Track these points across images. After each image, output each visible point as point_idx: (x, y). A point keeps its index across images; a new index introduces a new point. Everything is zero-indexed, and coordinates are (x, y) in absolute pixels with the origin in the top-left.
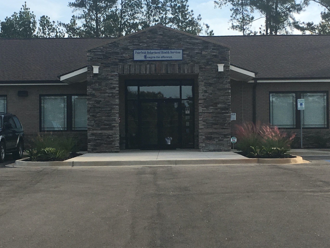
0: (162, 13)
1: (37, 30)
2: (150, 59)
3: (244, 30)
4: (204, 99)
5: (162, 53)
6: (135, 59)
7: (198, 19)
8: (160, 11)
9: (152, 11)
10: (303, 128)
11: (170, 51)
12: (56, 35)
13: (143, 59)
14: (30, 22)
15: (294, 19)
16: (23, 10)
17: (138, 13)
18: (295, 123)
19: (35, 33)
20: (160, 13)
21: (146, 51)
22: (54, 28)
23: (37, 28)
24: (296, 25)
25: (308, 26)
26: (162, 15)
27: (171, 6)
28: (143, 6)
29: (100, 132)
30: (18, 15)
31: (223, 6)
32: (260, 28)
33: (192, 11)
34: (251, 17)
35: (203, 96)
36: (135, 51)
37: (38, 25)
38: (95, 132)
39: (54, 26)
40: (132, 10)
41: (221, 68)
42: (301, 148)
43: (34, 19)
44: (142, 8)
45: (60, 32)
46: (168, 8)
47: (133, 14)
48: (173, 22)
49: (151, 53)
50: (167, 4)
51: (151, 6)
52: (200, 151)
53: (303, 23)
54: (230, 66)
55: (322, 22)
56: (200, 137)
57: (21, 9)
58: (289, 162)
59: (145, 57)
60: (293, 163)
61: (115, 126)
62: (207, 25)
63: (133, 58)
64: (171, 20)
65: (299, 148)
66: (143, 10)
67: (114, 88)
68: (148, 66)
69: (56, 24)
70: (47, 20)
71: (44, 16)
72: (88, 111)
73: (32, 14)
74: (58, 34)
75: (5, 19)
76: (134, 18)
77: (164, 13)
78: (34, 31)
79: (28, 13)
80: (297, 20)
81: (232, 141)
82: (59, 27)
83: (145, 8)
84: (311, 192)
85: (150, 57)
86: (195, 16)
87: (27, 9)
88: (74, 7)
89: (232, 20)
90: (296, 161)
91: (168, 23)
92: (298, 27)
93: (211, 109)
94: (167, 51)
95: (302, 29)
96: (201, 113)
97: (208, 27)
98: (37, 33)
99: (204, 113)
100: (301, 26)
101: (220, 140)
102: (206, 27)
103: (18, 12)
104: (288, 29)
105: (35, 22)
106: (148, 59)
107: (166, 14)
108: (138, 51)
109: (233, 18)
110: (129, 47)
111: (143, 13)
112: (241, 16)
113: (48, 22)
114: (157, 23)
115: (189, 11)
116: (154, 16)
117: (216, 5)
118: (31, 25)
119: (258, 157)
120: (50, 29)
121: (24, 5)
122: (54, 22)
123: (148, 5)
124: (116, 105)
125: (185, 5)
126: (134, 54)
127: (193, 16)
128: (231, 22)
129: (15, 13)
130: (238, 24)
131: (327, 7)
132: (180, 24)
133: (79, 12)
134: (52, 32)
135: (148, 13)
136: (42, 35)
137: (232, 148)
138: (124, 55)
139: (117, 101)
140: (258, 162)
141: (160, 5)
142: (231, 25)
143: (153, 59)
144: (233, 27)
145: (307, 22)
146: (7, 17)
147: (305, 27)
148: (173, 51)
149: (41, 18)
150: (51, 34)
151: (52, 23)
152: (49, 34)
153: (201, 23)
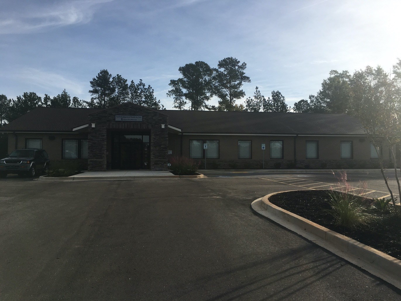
0: (139, 98)
1: (71, 104)
2: (125, 120)
3: (181, 108)
4: (154, 143)
5: (131, 117)
6: (116, 120)
7: (159, 102)
8: (138, 97)
9: (134, 97)
10: (206, 159)
11: (135, 116)
12: (82, 107)
13: (120, 120)
14: (67, 100)
15: (205, 104)
16: (63, 93)
17: (126, 98)
18: (202, 156)
19: (70, 106)
20: (138, 98)
21: (123, 116)
22: (81, 104)
23: (71, 103)
24: (206, 107)
25: (212, 107)
26: (139, 99)
27: (144, 95)
28: (129, 94)
29: (95, 160)
30: (61, 96)
31: (171, 96)
32: (189, 108)
33: (155, 98)
34: (185, 102)
35: (153, 141)
36: (116, 116)
37: (72, 102)
38: (92, 160)
39: (81, 103)
40: (123, 96)
41: (163, 126)
42: (205, 169)
43: (70, 98)
44: (129, 95)
45: (84, 106)
46: (142, 96)
47: (124, 98)
48: (145, 103)
49: (125, 117)
50: (142, 93)
51: (133, 94)
52: (151, 171)
53: (210, 106)
54: (168, 125)
55: (219, 106)
56: (151, 163)
57: (62, 93)
58: (196, 177)
59: (122, 119)
60: (198, 178)
61: (104, 157)
62: (163, 105)
63: (115, 120)
64: (144, 102)
65: (204, 169)
66: (129, 96)
67: (104, 136)
68: (123, 124)
69: (82, 101)
70: (77, 99)
71: (75, 97)
72: (89, 148)
73: (68, 95)
74: (83, 107)
75: (53, 98)
76: (124, 100)
77: (140, 98)
78: (70, 105)
79: (66, 95)
80: (207, 104)
81: (168, 165)
82: (83, 103)
83: (130, 95)
84: (202, 196)
85: (124, 120)
86: (157, 101)
87: (66, 93)
88: (92, 93)
89: (174, 103)
90: (200, 177)
91: (142, 103)
92: (207, 108)
93: (158, 148)
94: (134, 116)
95: (209, 109)
96: (152, 150)
97: (163, 106)
98: (71, 106)
99: (154, 150)
100: (209, 107)
101: (162, 165)
102: (162, 106)
103: (60, 94)
104: (202, 108)
105: (70, 100)
106: (123, 120)
107: (141, 99)
108: (118, 116)
109: (175, 102)
110: (113, 113)
111: (129, 97)
112: (179, 101)
113: (77, 100)
114: (136, 103)
115: (154, 98)
116: (135, 99)
117: (168, 95)
118: (68, 101)
119: (180, 174)
120: (78, 104)
121: (64, 90)
122: (81, 100)
123: (132, 94)
124: (104, 145)
125: (152, 95)
126: (115, 117)
127: (156, 100)
128: (174, 104)
129: (59, 95)
130: (178, 105)
131: (222, 99)
132: (149, 104)
133: (95, 96)
134: (79, 106)
135: (132, 98)
136: (74, 107)
137: (168, 169)
138: (110, 118)
139: (105, 143)
140: (180, 177)
141: (138, 94)
142: (174, 106)
143: (126, 120)
144: (175, 107)
145: (212, 105)
146: (54, 97)
147: (211, 108)
148: (137, 116)
149: (73, 98)
150: (79, 107)
151: (80, 101)
152: (78, 107)
153: (160, 104)
